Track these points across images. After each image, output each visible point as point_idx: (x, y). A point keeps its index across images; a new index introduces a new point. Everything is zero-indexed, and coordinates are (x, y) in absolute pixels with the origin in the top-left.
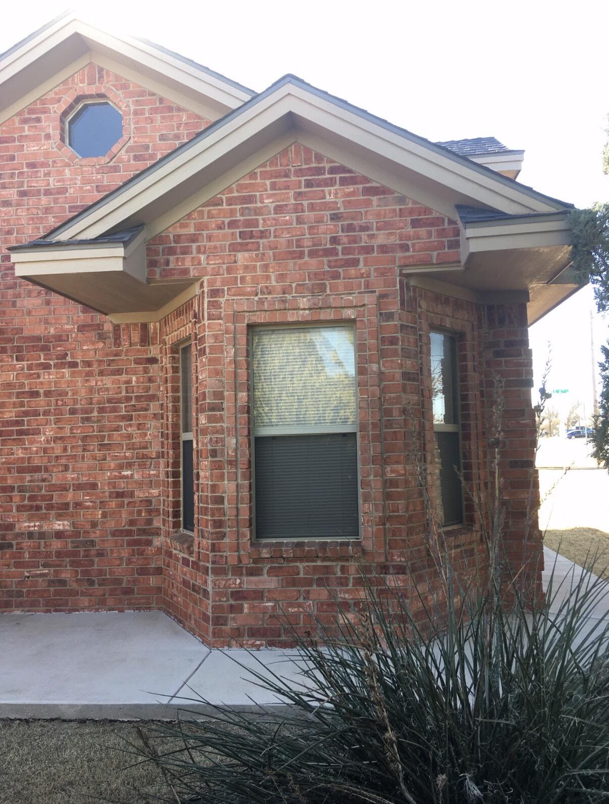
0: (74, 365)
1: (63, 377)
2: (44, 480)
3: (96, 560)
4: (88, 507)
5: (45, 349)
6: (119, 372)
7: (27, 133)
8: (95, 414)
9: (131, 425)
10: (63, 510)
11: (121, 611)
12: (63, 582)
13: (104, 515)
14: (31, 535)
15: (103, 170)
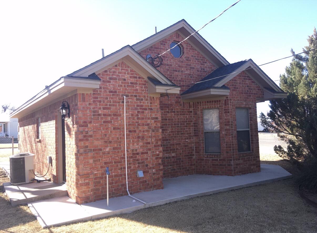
0: (174, 112)
1: (172, 115)
2: (169, 143)
3: (181, 163)
4: (179, 150)
5: (168, 107)
6: (184, 114)
7: (162, 47)
8: (180, 125)
9: (187, 128)
10: (173, 150)
11: (187, 175)
12: (174, 170)
13: (183, 151)
14: (167, 158)
15: (180, 61)
